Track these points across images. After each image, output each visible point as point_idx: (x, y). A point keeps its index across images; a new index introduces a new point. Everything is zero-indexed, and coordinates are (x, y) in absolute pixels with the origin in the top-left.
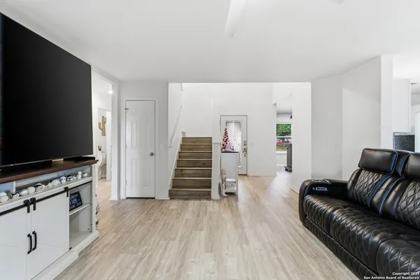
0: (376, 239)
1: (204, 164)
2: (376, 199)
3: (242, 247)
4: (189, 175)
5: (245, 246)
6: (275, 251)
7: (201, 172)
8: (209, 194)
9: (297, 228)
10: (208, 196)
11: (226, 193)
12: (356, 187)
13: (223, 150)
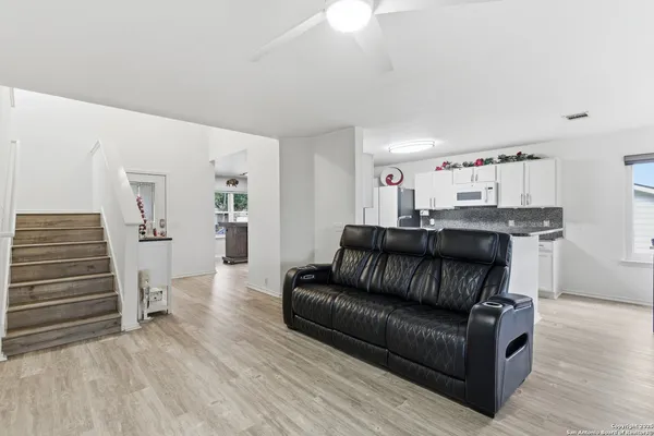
0: (382, 315)
1: (92, 267)
2: (362, 278)
3: (230, 384)
4: (51, 296)
5: (234, 381)
6: (275, 370)
7: (85, 284)
8: (118, 322)
9: (284, 334)
10: (115, 327)
11: (149, 315)
12: (343, 270)
13: (142, 237)
